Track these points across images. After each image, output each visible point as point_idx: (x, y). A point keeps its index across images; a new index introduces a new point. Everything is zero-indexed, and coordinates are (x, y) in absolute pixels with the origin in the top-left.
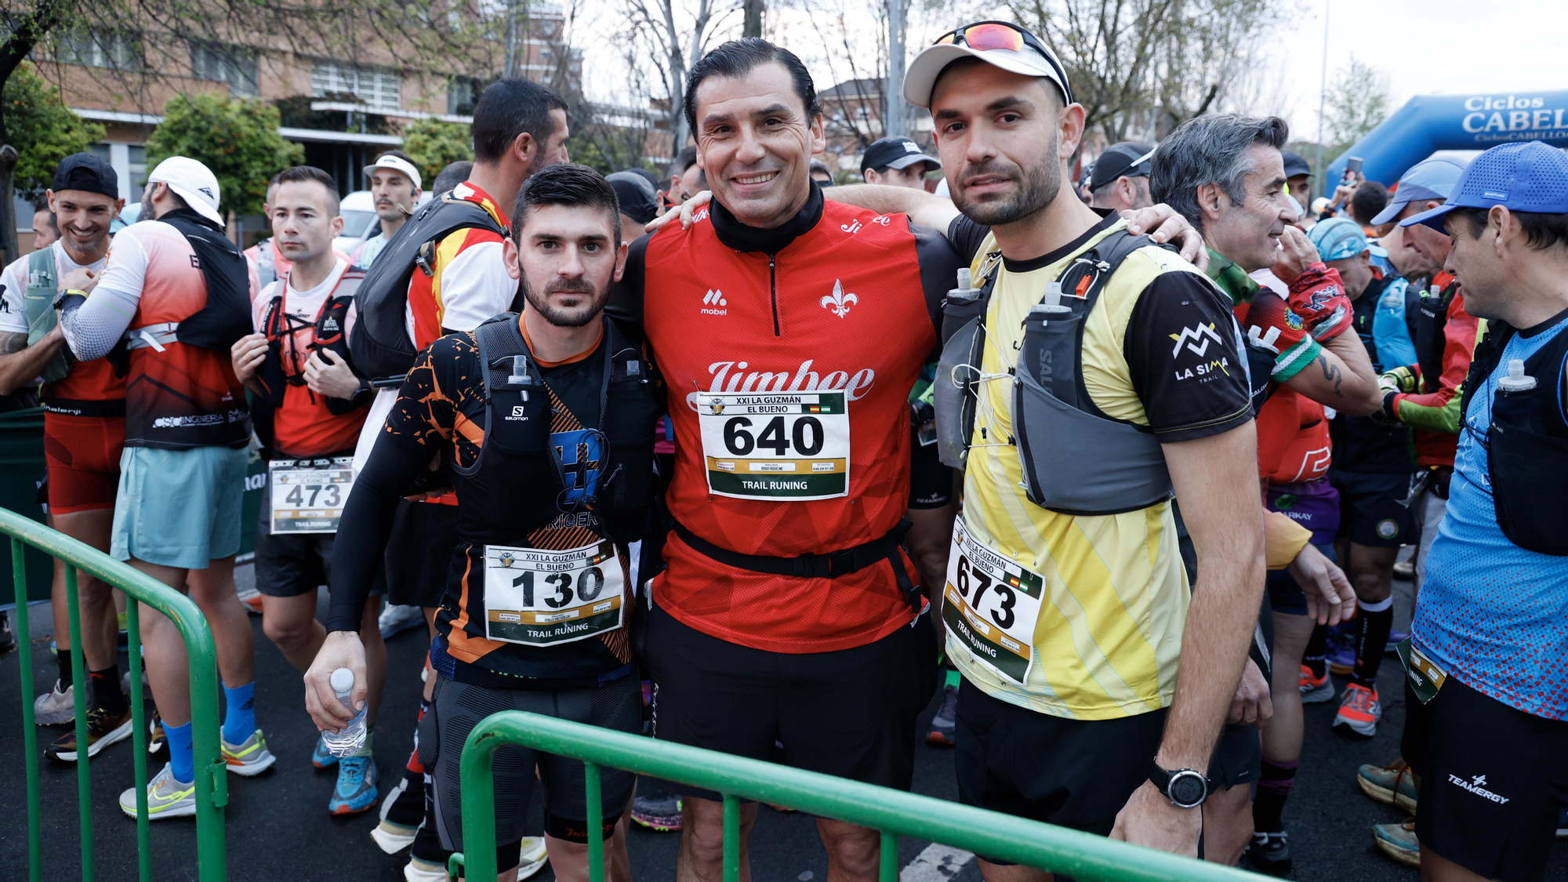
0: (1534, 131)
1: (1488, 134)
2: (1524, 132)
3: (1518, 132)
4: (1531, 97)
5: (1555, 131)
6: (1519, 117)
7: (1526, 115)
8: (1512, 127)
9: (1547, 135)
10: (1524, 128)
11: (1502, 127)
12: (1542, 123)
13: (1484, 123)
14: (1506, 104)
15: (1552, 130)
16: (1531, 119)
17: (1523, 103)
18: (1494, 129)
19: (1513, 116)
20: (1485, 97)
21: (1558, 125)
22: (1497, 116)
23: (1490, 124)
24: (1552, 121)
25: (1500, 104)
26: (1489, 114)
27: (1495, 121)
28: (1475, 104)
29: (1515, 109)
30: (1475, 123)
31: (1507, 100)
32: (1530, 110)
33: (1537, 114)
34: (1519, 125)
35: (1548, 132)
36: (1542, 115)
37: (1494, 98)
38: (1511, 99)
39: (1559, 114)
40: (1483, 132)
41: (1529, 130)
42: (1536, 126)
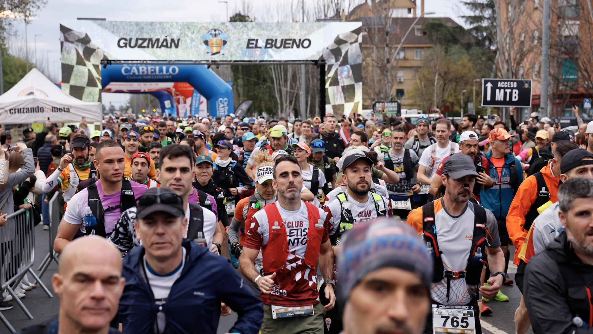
0: (149, 75)
1: (132, 76)
3: (143, 75)
5: (157, 75)
6: (143, 69)
8: (141, 73)
11: (137, 73)
12: (152, 72)
13: (130, 71)
16: (147, 70)
18: (134, 74)
23: (132, 72)
24: (155, 71)
29: (141, 65)
30: (126, 71)
34: (143, 72)
35: (154, 76)
36: (152, 69)
39: (157, 68)
40: (130, 75)
41: (147, 75)
42: (149, 73)
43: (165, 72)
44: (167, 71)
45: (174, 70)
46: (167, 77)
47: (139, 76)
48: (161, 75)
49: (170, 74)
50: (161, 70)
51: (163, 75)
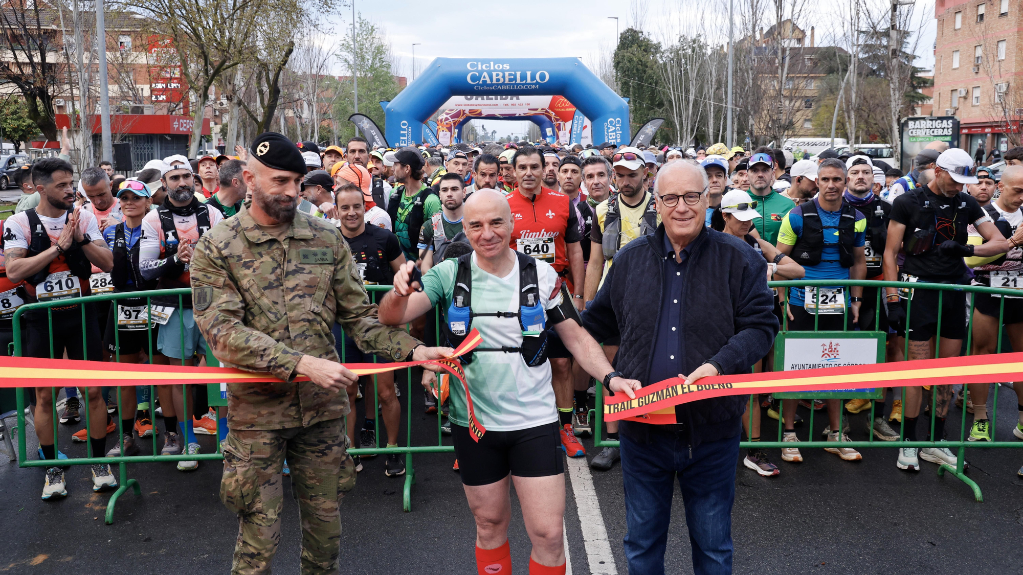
0: (506, 85)
2: (501, 85)
3: (498, 85)
4: (503, 61)
5: (518, 85)
6: (497, 75)
7: (501, 74)
8: (495, 81)
9: (513, 87)
10: (500, 82)
11: (489, 82)
12: (510, 80)
13: (479, 79)
14: (490, 66)
15: (515, 84)
16: (504, 77)
17: (499, 67)
18: (485, 82)
19: (494, 74)
20: (477, 60)
21: (518, 81)
22: (485, 74)
23: (482, 79)
24: (515, 79)
25: (486, 67)
26: (481, 73)
27: (484, 77)
28: (472, 66)
29: (495, 70)
30: (474, 78)
31: (490, 64)
32: (503, 71)
33: (507, 74)
34: (498, 80)
35: (513, 85)
36: (510, 75)
37: (483, 61)
38: (492, 63)
39: (518, 74)
40: (478, 84)
41: (503, 84)
42: (507, 81)
43: (529, 81)
44: (533, 78)
45: (542, 77)
46: (533, 87)
47: (492, 85)
48: (523, 84)
49: (537, 83)
50: (524, 77)
51: (526, 84)
